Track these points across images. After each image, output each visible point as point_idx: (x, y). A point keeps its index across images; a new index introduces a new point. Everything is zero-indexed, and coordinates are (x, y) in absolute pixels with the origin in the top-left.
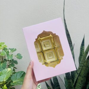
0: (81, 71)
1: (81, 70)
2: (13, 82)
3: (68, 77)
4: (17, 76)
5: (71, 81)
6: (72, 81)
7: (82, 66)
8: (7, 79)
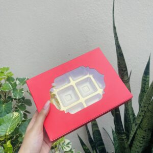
1: (142, 117)
2: (22, 136)
3: (118, 131)
5: (124, 138)
7: (145, 111)
8: (12, 131)
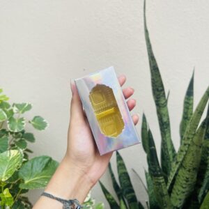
0: (185, 156)
1: (185, 153)
2: (23, 182)
3: (154, 172)
4: (34, 168)
5: (161, 181)
6: (163, 180)
7: (189, 145)
8: (10, 175)
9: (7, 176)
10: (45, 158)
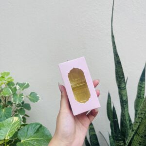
0: (139, 126)
1: (139, 124)
2: (20, 141)
3: (116, 137)
4: (29, 131)
5: (121, 144)
6: (123, 144)
7: (142, 118)
8: (11, 136)
9: (9, 136)
10: (37, 124)
